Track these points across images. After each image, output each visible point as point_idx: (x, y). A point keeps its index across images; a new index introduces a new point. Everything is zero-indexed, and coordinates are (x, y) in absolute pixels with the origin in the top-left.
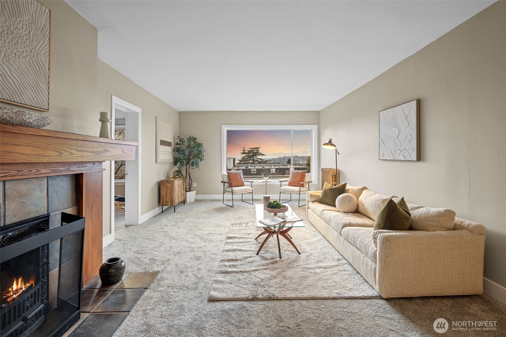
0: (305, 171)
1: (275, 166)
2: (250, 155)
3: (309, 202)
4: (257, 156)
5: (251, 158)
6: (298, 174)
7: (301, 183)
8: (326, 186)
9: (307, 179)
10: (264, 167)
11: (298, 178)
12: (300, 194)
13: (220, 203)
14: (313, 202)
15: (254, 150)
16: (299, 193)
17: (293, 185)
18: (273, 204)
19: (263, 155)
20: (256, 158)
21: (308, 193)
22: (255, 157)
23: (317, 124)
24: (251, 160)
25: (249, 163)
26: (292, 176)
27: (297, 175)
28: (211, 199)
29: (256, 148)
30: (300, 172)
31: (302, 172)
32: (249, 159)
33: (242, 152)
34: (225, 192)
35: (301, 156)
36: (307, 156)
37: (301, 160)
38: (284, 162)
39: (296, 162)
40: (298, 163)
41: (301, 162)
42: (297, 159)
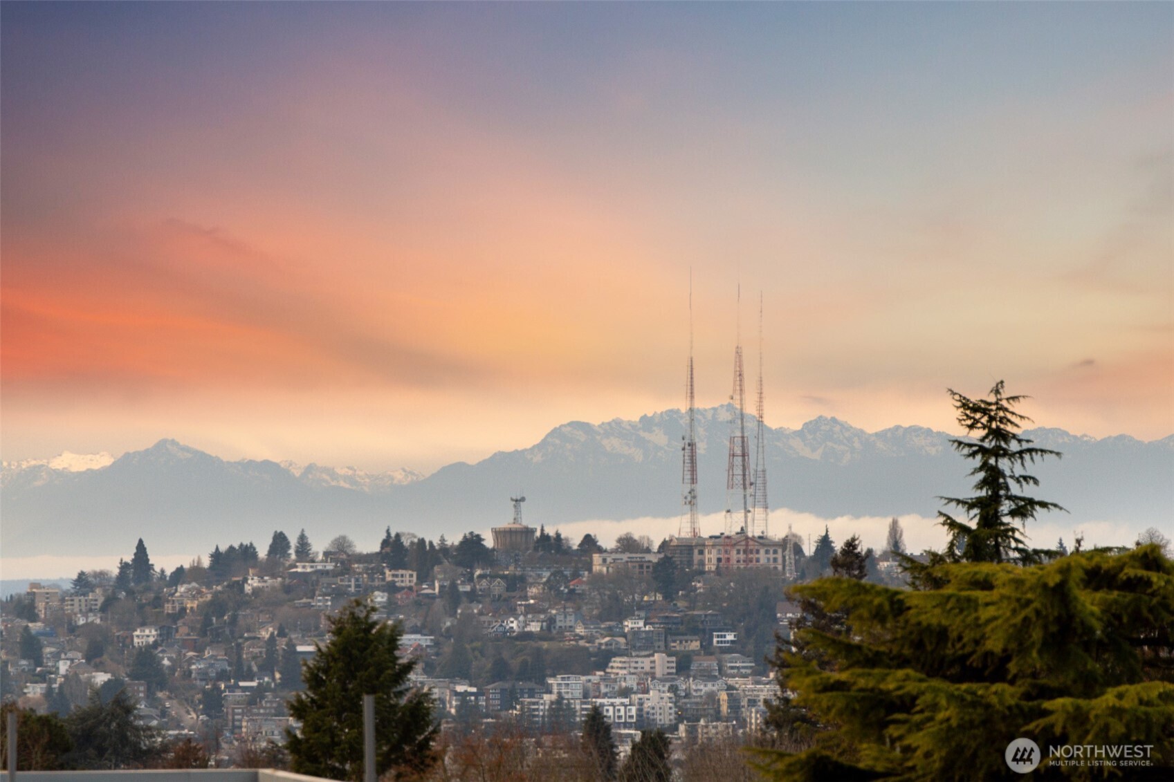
35: (628, 544)
36: (784, 543)
37: (636, 633)
38: (222, 676)
39: (532, 694)
40: (581, 709)
41: (635, 698)
42: (551, 621)
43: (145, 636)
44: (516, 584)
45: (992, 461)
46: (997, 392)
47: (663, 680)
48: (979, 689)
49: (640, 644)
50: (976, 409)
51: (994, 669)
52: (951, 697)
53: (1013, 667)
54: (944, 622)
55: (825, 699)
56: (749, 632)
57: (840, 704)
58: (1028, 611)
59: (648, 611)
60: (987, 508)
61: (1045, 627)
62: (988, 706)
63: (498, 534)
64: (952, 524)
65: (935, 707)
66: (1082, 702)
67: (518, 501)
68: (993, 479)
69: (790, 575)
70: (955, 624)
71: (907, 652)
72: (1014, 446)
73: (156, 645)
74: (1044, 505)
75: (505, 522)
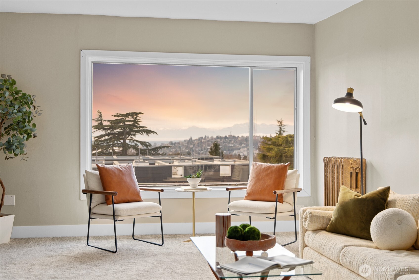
0: (286, 164)
1: (183, 160)
2: (115, 131)
3: (307, 233)
4: (134, 135)
5: (119, 139)
6: (269, 171)
7: (279, 192)
8: (344, 193)
9: (290, 184)
10: (154, 164)
11: (269, 182)
12: (275, 218)
13: (79, 245)
14: (316, 231)
15: (127, 119)
16: (273, 216)
17: (258, 197)
18: (241, 230)
19: (148, 132)
20: (130, 140)
21: (304, 212)
22: (130, 138)
23: (308, 56)
24: (118, 144)
25: (115, 153)
26: (254, 176)
27: (268, 175)
28: (54, 236)
29: (132, 114)
30: (274, 166)
31: (279, 166)
32: (113, 142)
33: (95, 124)
34: (92, 216)
35: (242, 137)
36: (259, 137)
37: (243, 146)
38: (200, 150)
39: (232, 152)
40: (237, 154)
41: (243, 153)
42: (234, 145)
43: (192, 146)
44: (230, 141)
45: (281, 127)
46: (281, 120)
47: (246, 151)
48: (279, 147)
49: (243, 147)
50: (279, 121)
51: (280, 145)
52: (276, 148)
53: (282, 145)
54: (276, 141)
55: (264, 148)
56: (255, 146)
57: (265, 149)
58: (284, 140)
59: (244, 144)
60: (280, 131)
61: (285, 141)
62: (280, 149)
63: (229, 136)
64: (276, 133)
65: (275, 149)
66: (289, 148)
67: (231, 132)
68: (281, 129)
69: (259, 140)
70: (277, 141)
71: (272, 144)
72: (283, 125)
73: (193, 147)
74: (286, 131)
75: (229, 134)
